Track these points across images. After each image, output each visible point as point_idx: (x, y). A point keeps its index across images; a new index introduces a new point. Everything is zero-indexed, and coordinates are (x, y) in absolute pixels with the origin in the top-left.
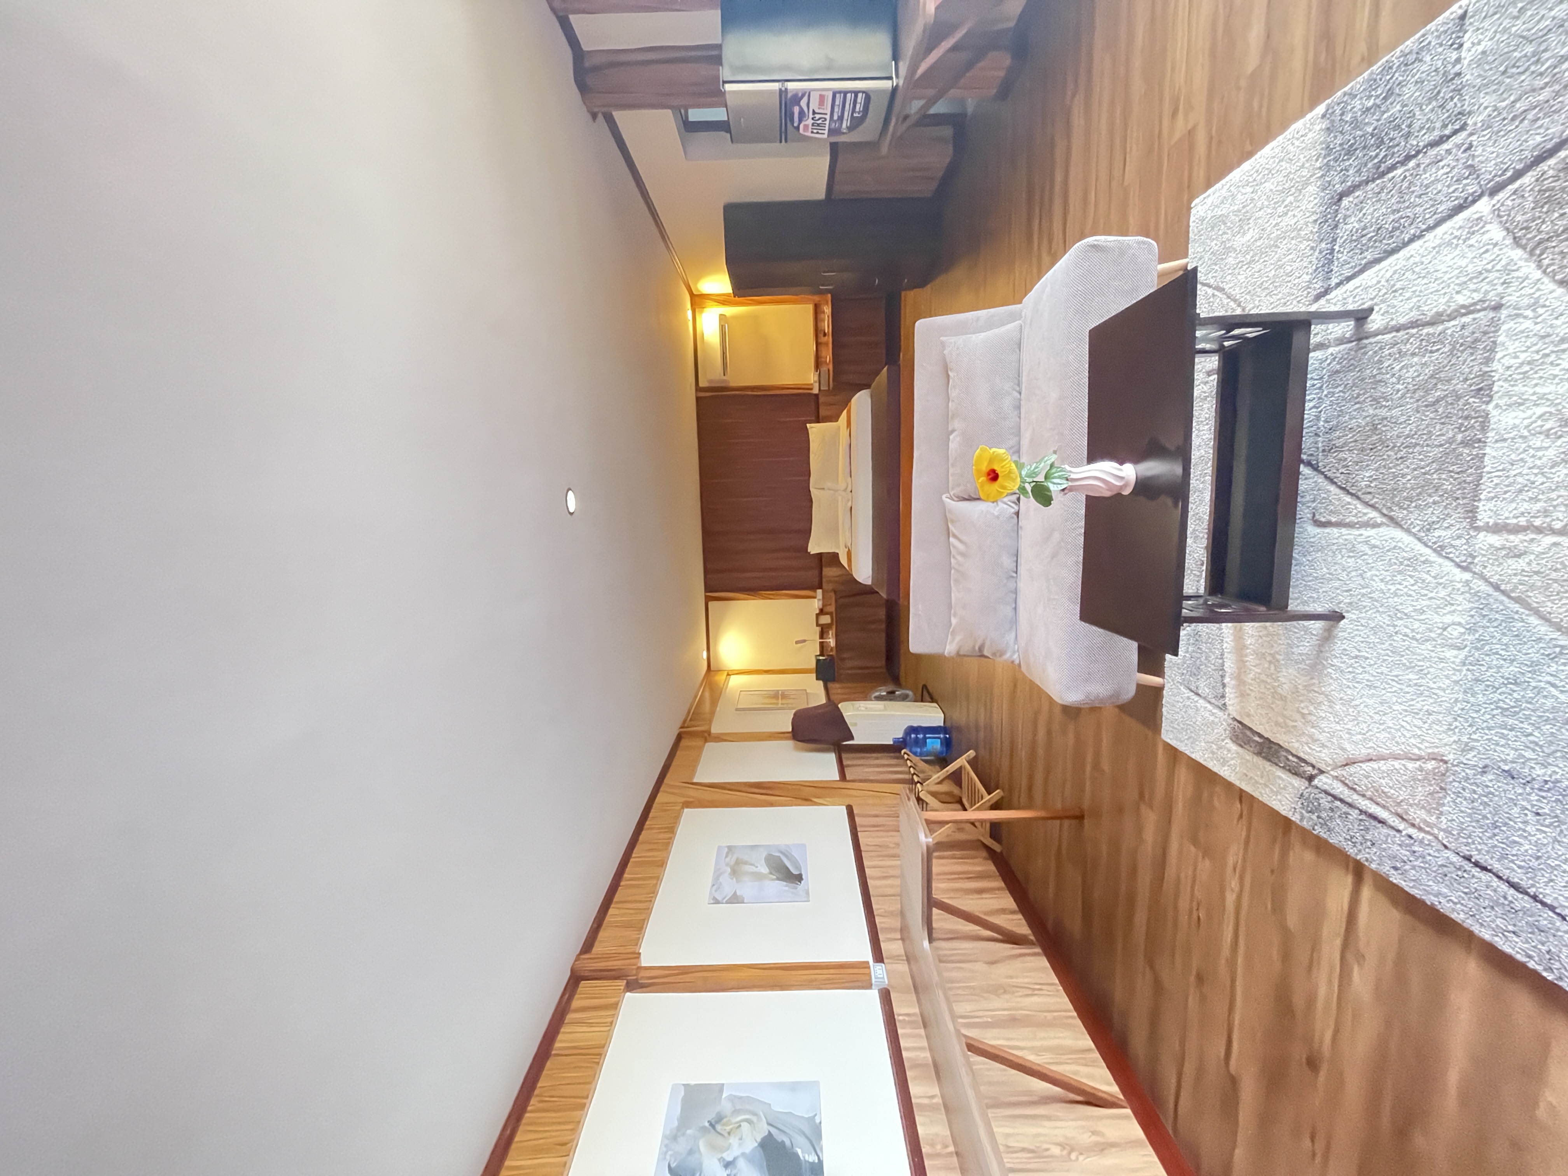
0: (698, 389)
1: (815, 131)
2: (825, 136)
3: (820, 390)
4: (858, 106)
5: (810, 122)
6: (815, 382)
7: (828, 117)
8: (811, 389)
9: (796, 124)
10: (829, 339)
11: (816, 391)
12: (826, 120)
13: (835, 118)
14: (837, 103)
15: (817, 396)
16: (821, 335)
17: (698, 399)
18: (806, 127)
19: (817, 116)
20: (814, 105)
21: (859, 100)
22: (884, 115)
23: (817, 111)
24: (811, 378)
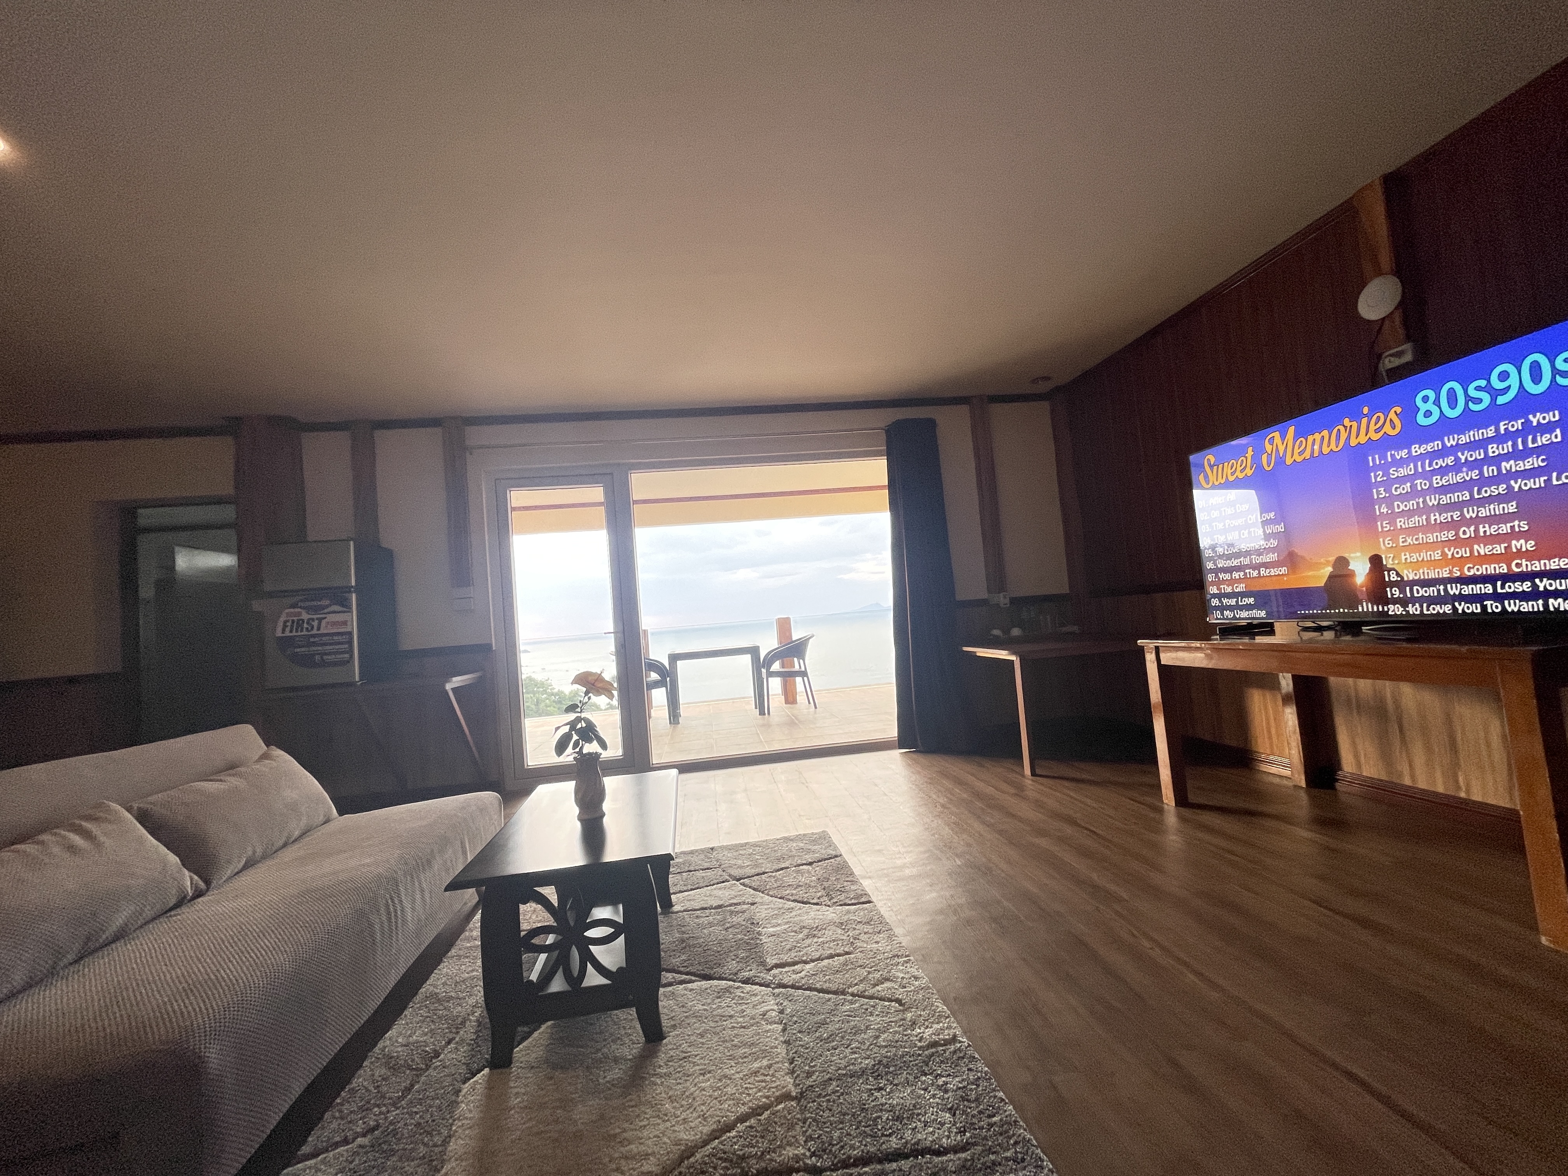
2: (279, 634)
9: (300, 604)
13: (310, 640)
23: (324, 621)
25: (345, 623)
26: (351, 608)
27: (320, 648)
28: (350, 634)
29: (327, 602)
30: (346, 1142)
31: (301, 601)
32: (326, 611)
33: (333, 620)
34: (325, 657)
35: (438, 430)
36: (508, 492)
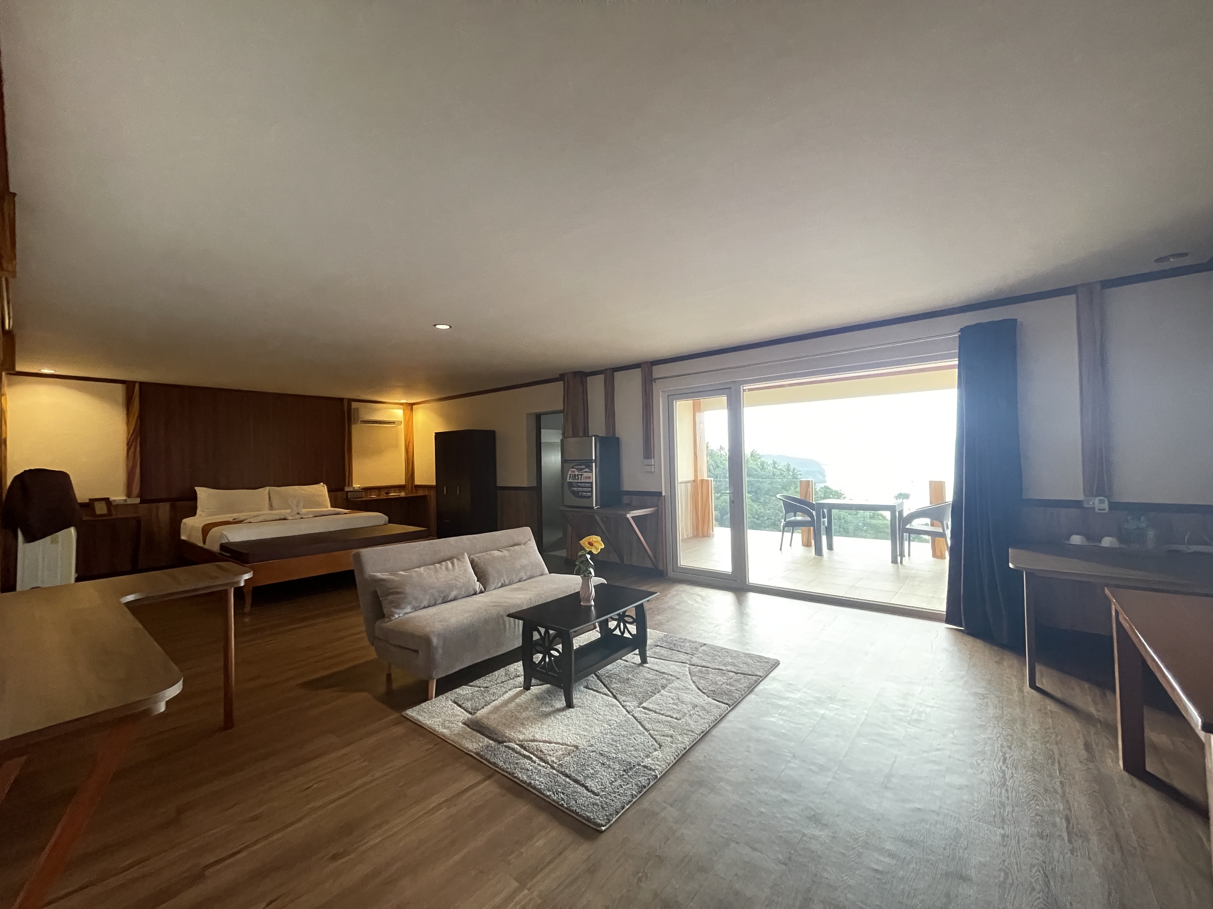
0: (351, 400)
1: (571, 476)
2: (568, 480)
3: (348, 492)
4: (584, 494)
5: (577, 473)
6: (354, 488)
7: (579, 481)
8: (349, 485)
9: (575, 467)
10: (383, 496)
11: (347, 489)
12: (578, 480)
13: (578, 484)
14: (586, 484)
15: (343, 490)
16: (386, 491)
17: (342, 400)
18: (574, 472)
19: (580, 476)
20: (585, 475)
21: (588, 494)
22: (582, 505)
23: (583, 476)
24: (356, 485)
25: (589, 478)
26: (592, 470)
27: (581, 489)
28: (592, 483)
29: (584, 467)
30: (480, 687)
31: (576, 465)
32: (583, 471)
33: (587, 476)
34: (583, 493)
35: (639, 369)
36: (674, 402)
